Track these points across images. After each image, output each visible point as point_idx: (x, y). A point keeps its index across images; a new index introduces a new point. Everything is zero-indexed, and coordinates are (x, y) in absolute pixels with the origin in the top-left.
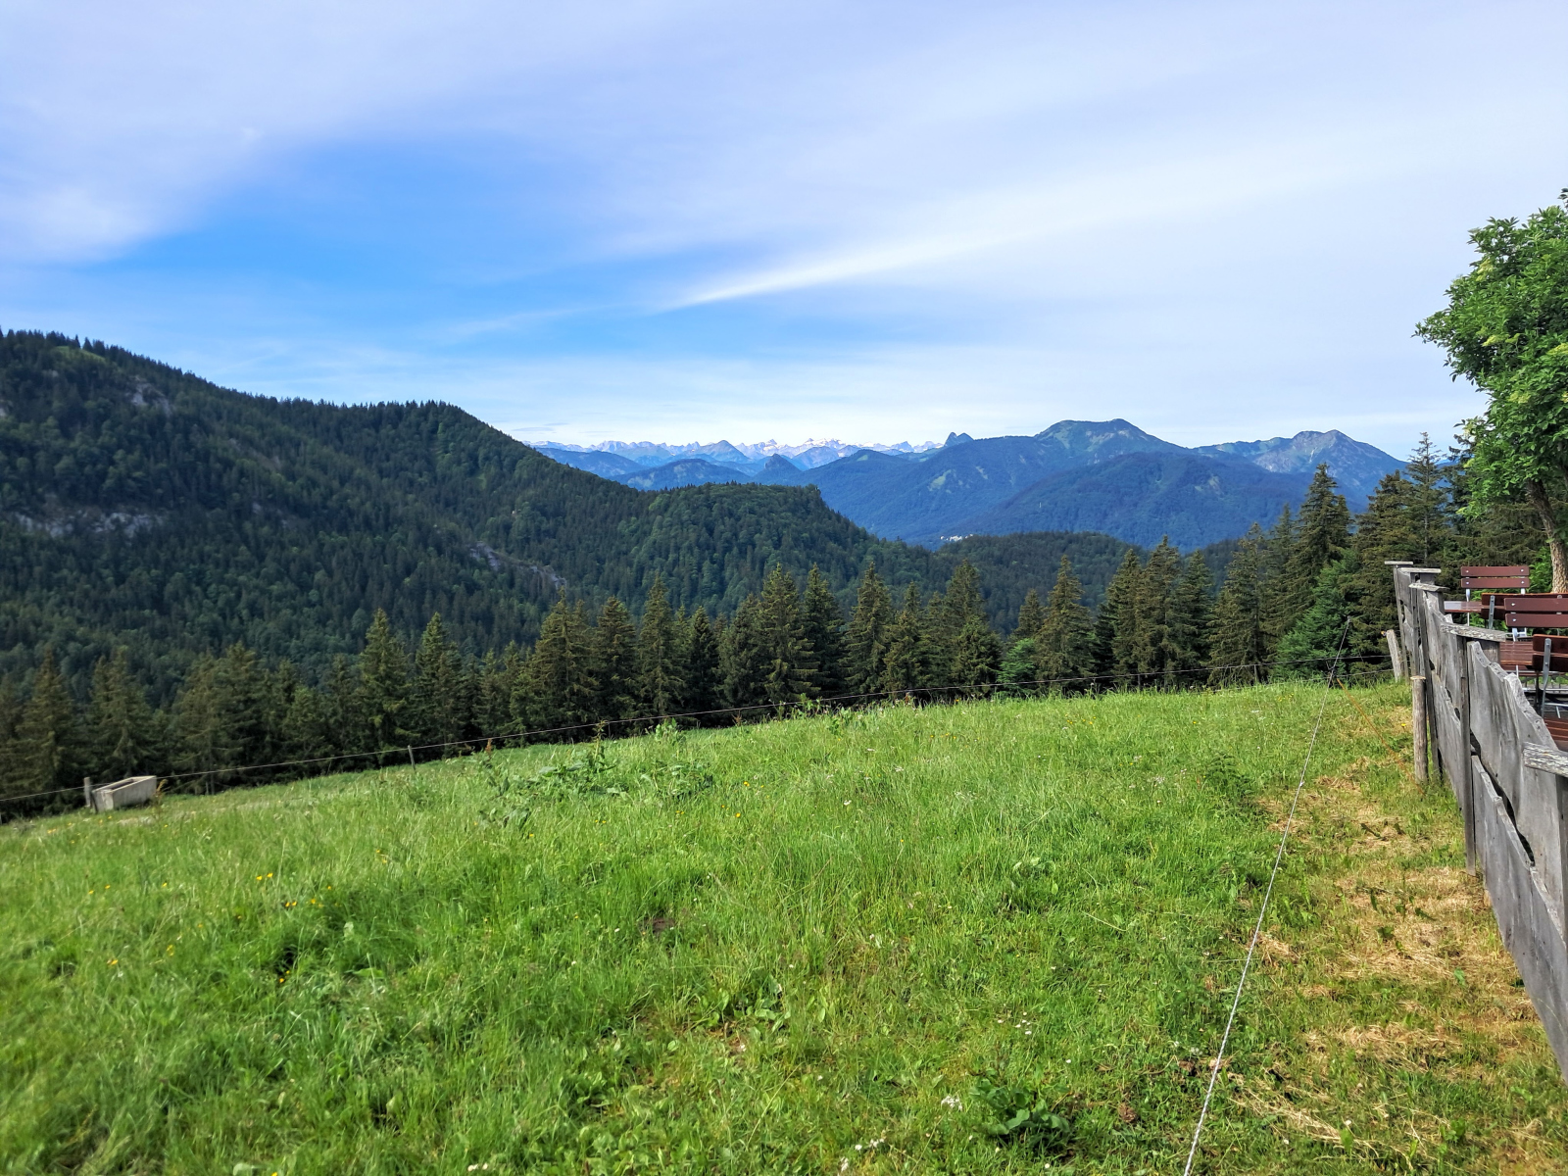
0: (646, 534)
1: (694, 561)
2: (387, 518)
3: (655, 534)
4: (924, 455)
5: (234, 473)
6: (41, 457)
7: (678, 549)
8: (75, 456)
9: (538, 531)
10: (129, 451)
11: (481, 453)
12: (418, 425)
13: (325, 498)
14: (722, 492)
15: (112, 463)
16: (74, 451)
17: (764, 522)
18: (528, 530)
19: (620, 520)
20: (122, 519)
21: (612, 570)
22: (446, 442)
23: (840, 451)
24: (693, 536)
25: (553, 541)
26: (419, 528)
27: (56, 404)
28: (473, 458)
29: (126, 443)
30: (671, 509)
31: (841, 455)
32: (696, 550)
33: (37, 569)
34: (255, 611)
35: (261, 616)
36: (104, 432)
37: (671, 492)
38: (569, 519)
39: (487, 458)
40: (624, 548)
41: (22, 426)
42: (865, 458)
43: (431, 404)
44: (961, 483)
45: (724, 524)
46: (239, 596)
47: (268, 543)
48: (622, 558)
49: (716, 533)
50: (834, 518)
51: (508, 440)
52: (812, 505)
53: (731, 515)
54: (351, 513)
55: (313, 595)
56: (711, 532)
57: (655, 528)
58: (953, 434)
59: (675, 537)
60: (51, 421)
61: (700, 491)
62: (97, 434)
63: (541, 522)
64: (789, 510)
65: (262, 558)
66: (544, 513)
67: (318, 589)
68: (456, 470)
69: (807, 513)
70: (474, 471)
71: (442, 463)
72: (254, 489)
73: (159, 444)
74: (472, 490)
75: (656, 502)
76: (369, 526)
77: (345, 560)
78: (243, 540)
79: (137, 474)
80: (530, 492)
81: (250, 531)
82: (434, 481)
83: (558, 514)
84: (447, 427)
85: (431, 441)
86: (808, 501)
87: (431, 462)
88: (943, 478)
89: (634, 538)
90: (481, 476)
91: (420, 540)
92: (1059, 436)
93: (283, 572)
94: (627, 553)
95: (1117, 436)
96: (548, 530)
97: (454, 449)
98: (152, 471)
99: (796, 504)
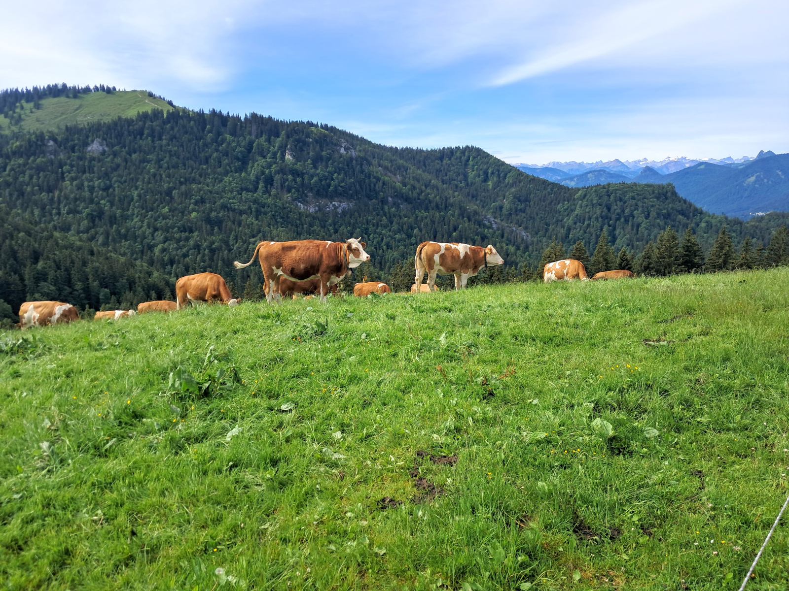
0: (572, 211)
1: (599, 225)
2: (446, 204)
3: (578, 211)
4: (742, 164)
5: (380, 184)
6: (306, 177)
7: (590, 219)
8: (319, 177)
9: (516, 209)
10: (339, 174)
11: (490, 171)
12: (461, 158)
13: (419, 194)
14: (616, 188)
15: (333, 179)
16: (318, 174)
17: (640, 204)
18: (511, 209)
19: (559, 203)
20: (337, 204)
21: (554, 230)
22: (473, 166)
23: (687, 163)
24: (598, 212)
25: (524, 215)
26: (460, 209)
27: (311, 153)
28: (486, 173)
29: (338, 170)
30: (587, 197)
31: (687, 166)
32: (600, 219)
33: (305, 226)
34: (389, 247)
36: (329, 166)
37: (587, 188)
38: (532, 203)
39: (493, 173)
40: (560, 218)
41: (299, 163)
42: (702, 167)
43: (467, 147)
44: (765, 180)
45: (616, 205)
46: (382, 240)
47: (395, 216)
48: (559, 223)
49: (612, 210)
50: (682, 202)
51: (503, 164)
52: (669, 194)
53: (621, 200)
54: (430, 202)
55: (412, 240)
56: (609, 209)
57: (578, 207)
58: (762, 151)
59: (589, 212)
60: (309, 161)
61: (604, 187)
62: (327, 167)
63: (518, 205)
64: (656, 197)
65: (392, 223)
66: (519, 200)
67: (415, 237)
68: (477, 180)
69: (666, 199)
70: (486, 180)
71: (471, 176)
72: (389, 191)
73: (351, 171)
74: (485, 189)
75: (580, 193)
76: (438, 208)
77: (427, 224)
78: (384, 214)
79: (342, 184)
80: (513, 190)
81: (387, 210)
82: (467, 185)
83: (527, 200)
84: (474, 157)
85: (466, 166)
86: (667, 192)
87: (466, 177)
88: (754, 178)
89: (566, 213)
90: (489, 182)
91: (461, 215)
93: (400, 229)
94: (562, 220)
96: (521, 209)
97: (477, 169)
98: (348, 183)
99: (659, 194)
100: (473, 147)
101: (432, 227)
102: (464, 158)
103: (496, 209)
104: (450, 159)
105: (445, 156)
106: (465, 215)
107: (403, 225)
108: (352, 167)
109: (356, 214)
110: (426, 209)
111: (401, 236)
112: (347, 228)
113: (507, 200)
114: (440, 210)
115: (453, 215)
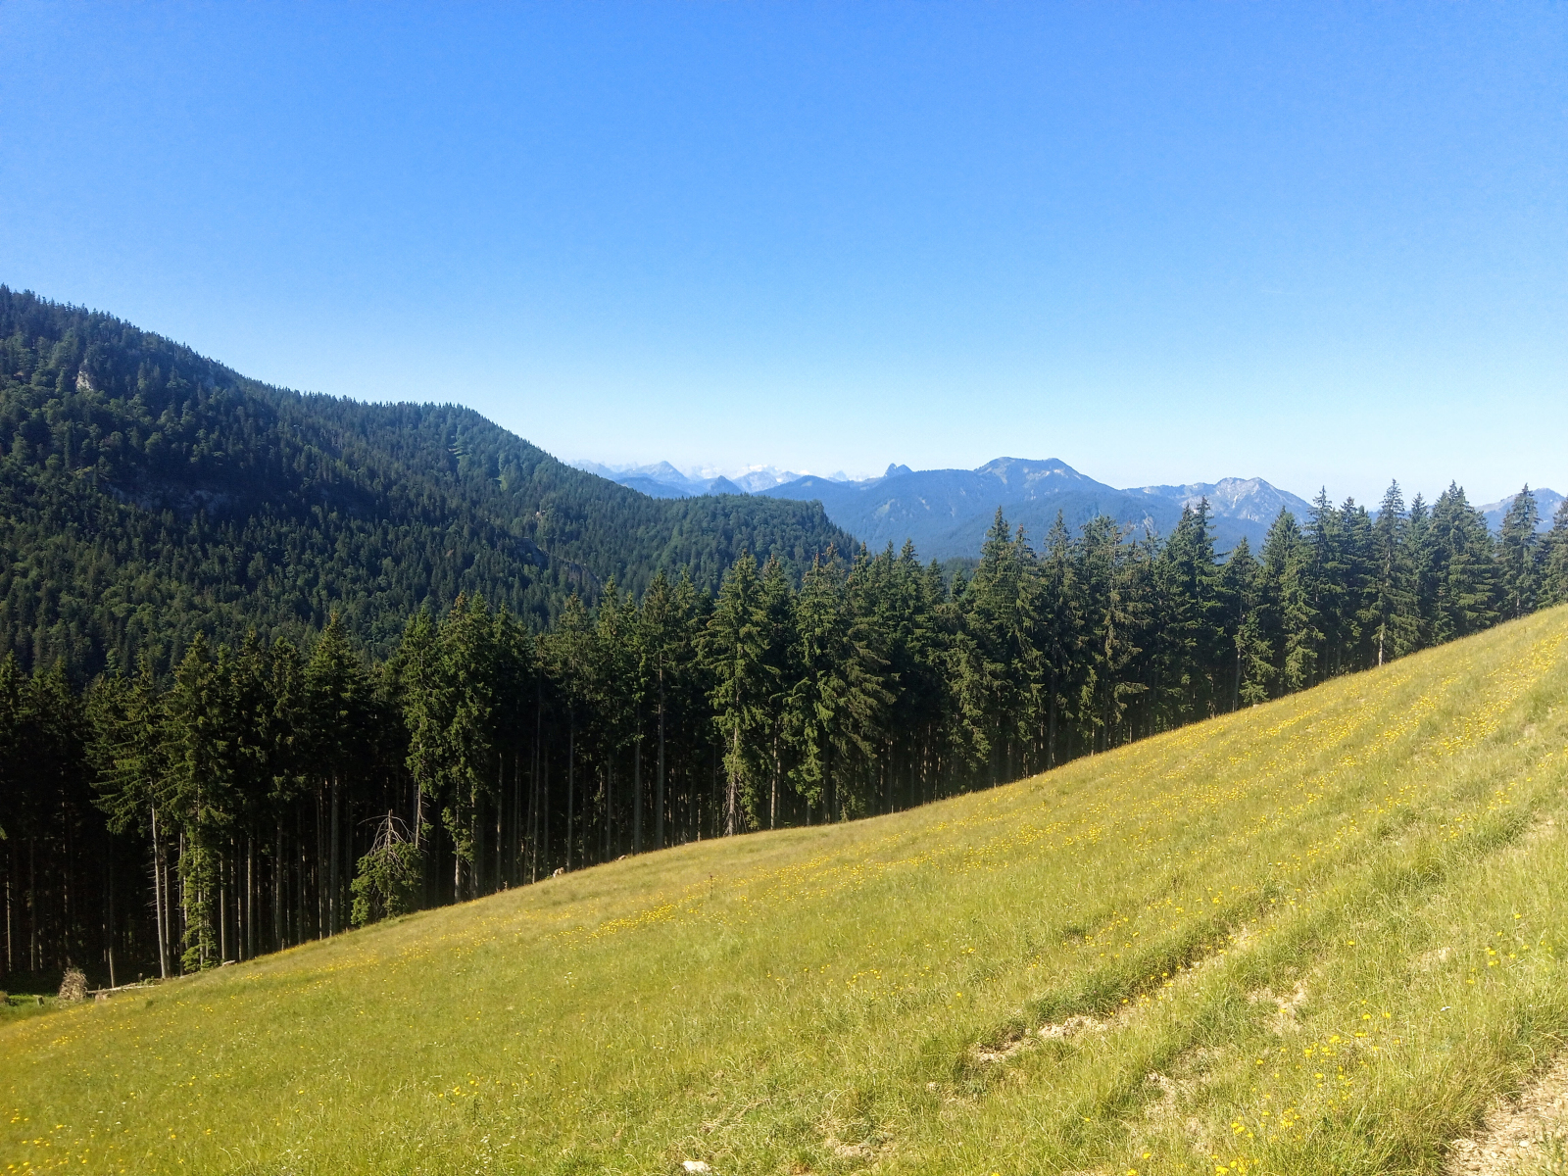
0: (665, 541)
1: (715, 566)
3: (676, 540)
4: (864, 484)
5: (303, 459)
6: (134, 434)
7: (699, 555)
8: (163, 434)
10: (210, 430)
11: (501, 457)
12: (437, 426)
13: (387, 487)
14: (738, 503)
15: (197, 441)
16: (161, 428)
17: (777, 537)
18: (554, 531)
19: (639, 525)
20: (205, 497)
21: (635, 573)
22: (465, 444)
24: (714, 544)
25: (576, 543)
26: (472, 521)
27: (141, 383)
28: (493, 461)
29: (204, 423)
30: (689, 518)
32: (717, 556)
33: (136, 541)
34: (333, 593)
35: (339, 597)
36: (185, 411)
37: (687, 501)
38: (589, 521)
39: (507, 461)
40: (645, 552)
41: (112, 401)
42: (809, 484)
43: (449, 407)
46: (317, 576)
47: (338, 528)
48: (645, 562)
49: (734, 542)
50: (837, 533)
51: (526, 445)
52: (817, 519)
53: (747, 525)
54: (411, 505)
55: (381, 580)
56: (729, 539)
57: (675, 532)
58: (893, 465)
59: (695, 543)
60: (137, 398)
61: (717, 500)
62: (179, 413)
63: (565, 524)
64: (798, 523)
65: (333, 541)
66: (567, 516)
67: (386, 574)
68: (476, 472)
69: (814, 527)
70: (494, 473)
71: (462, 463)
72: (322, 475)
73: (235, 426)
74: (493, 491)
75: (675, 509)
76: (427, 518)
77: (409, 548)
78: (315, 523)
79: (217, 454)
80: (553, 495)
81: (320, 515)
82: (458, 480)
83: (580, 517)
84: (466, 429)
85: (450, 441)
86: (813, 516)
87: (453, 463)
88: (887, 507)
89: (655, 544)
90: (501, 478)
91: (474, 533)
92: (997, 472)
93: (354, 557)
94: (648, 557)
95: (1053, 474)
96: (571, 532)
97: (474, 452)
98: (230, 451)
99: (803, 518)
100: (460, 407)
101: (421, 556)
102: (444, 429)
103: (524, 529)
104: (415, 427)
105: (404, 420)
106: (483, 535)
107: (358, 548)
108: (237, 420)
109: (251, 520)
110: (403, 518)
111: (357, 570)
112: (232, 549)
113: (543, 514)
114: (431, 522)
115: (459, 533)
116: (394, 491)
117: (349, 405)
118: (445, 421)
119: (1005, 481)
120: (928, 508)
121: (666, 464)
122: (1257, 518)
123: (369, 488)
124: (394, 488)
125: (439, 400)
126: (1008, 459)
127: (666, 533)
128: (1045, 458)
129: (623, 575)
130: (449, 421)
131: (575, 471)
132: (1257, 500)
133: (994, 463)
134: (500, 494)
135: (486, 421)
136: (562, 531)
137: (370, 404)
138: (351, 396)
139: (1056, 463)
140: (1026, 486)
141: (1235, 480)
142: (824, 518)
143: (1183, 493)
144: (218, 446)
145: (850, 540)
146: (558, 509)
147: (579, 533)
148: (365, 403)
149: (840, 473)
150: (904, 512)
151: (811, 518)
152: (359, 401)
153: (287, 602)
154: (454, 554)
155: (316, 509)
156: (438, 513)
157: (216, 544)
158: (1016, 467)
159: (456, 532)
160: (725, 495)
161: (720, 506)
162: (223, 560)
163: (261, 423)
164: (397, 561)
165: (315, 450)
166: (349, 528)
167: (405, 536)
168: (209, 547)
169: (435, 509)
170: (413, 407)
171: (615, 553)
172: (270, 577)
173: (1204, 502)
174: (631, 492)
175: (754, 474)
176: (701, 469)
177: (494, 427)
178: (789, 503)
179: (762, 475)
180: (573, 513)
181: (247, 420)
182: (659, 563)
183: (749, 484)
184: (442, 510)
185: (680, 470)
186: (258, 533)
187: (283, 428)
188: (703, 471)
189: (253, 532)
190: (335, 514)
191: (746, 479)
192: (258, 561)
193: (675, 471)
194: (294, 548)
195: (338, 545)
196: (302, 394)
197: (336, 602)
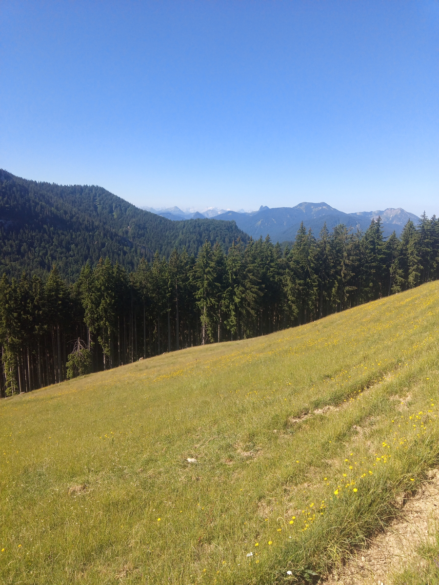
4: (251, 214)
12: (89, 194)
14: (204, 222)
18: (135, 233)
19: (167, 231)
21: (166, 249)
22: (100, 200)
23: (219, 212)
28: (111, 207)
32: (196, 242)
39: (116, 207)
40: (169, 241)
43: (93, 186)
48: (169, 245)
49: (203, 237)
50: (241, 232)
52: (234, 227)
53: (207, 230)
54: (81, 224)
56: (201, 236)
58: (262, 206)
59: (188, 237)
61: (196, 221)
63: (139, 231)
64: (226, 229)
66: (139, 228)
67: (73, 251)
68: (105, 211)
69: (232, 230)
70: (111, 212)
71: (99, 208)
72: (46, 213)
73: (13, 195)
74: (112, 219)
75: (180, 225)
76: (87, 229)
77: (81, 240)
78: (45, 232)
79: (7, 206)
80: (134, 220)
81: (47, 229)
82: (98, 215)
83: (144, 228)
84: (100, 195)
85: (94, 200)
86: (232, 226)
87: (96, 207)
88: (260, 222)
89: (173, 238)
90: (114, 214)
91: (105, 235)
92: (301, 208)
93: (60, 244)
94: (171, 243)
95: (322, 208)
96: (141, 234)
97: (103, 204)
98: (12, 204)
99: (228, 227)
100: (97, 186)
101: (85, 243)
102: (92, 195)
103: (123, 233)
104: (81, 194)
105: (77, 192)
106: (108, 235)
107: (62, 241)
108: (14, 192)
109: (21, 231)
110: (78, 230)
111: (62, 249)
112: (15, 242)
113: (130, 227)
114: (89, 231)
115: (99, 235)
116: (74, 219)
117: (55, 186)
118: (92, 192)
119: (304, 211)
120: (275, 222)
121: (176, 207)
122: (399, 223)
123: (64, 218)
124: (74, 218)
125: (90, 184)
126: (306, 203)
127: (177, 234)
128: (320, 202)
129: (161, 250)
130: (94, 192)
131: (142, 210)
132: (399, 217)
133: (300, 205)
134: (114, 219)
135: (108, 192)
136: (138, 234)
137: (63, 186)
138: (56, 183)
139: (324, 204)
140: (312, 213)
141: (391, 209)
142: (236, 227)
143: (372, 215)
144: (7, 203)
145: (246, 235)
146: (136, 225)
147: (144, 234)
148: (61, 186)
149: (242, 210)
150: (266, 224)
151: (231, 227)
152: (59, 184)
153: (36, 261)
154: (98, 242)
155: (45, 226)
156: (91, 227)
157: (8, 240)
158: (309, 206)
159: (98, 234)
160: (199, 219)
161: (197, 223)
162: (11, 246)
163: (23, 194)
164: (77, 245)
165: (44, 204)
166: (58, 233)
167: (79, 236)
168: (6, 241)
169: (90, 226)
170: (80, 187)
171: (158, 241)
172: (29, 252)
173: (380, 218)
174: (163, 218)
175: (210, 210)
176: (189, 209)
177: (110, 194)
178: (223, 222)
179: (213, 211)
180: (142, 226)
181: (17, 193)
182: (175, 246)
183: (208, 215)
184: (93, 226)
185: (181, 210)
186: (24, 236)
187: (31, 195)
188: (191, 210)
189: (22, 235)
190: (52, 228)
191: (207, 212)
192: (24, 246)
193: (180, 210)
194: (38, 241)
195: (54, 240)
196: (37, 182)
197: (54, 261)
